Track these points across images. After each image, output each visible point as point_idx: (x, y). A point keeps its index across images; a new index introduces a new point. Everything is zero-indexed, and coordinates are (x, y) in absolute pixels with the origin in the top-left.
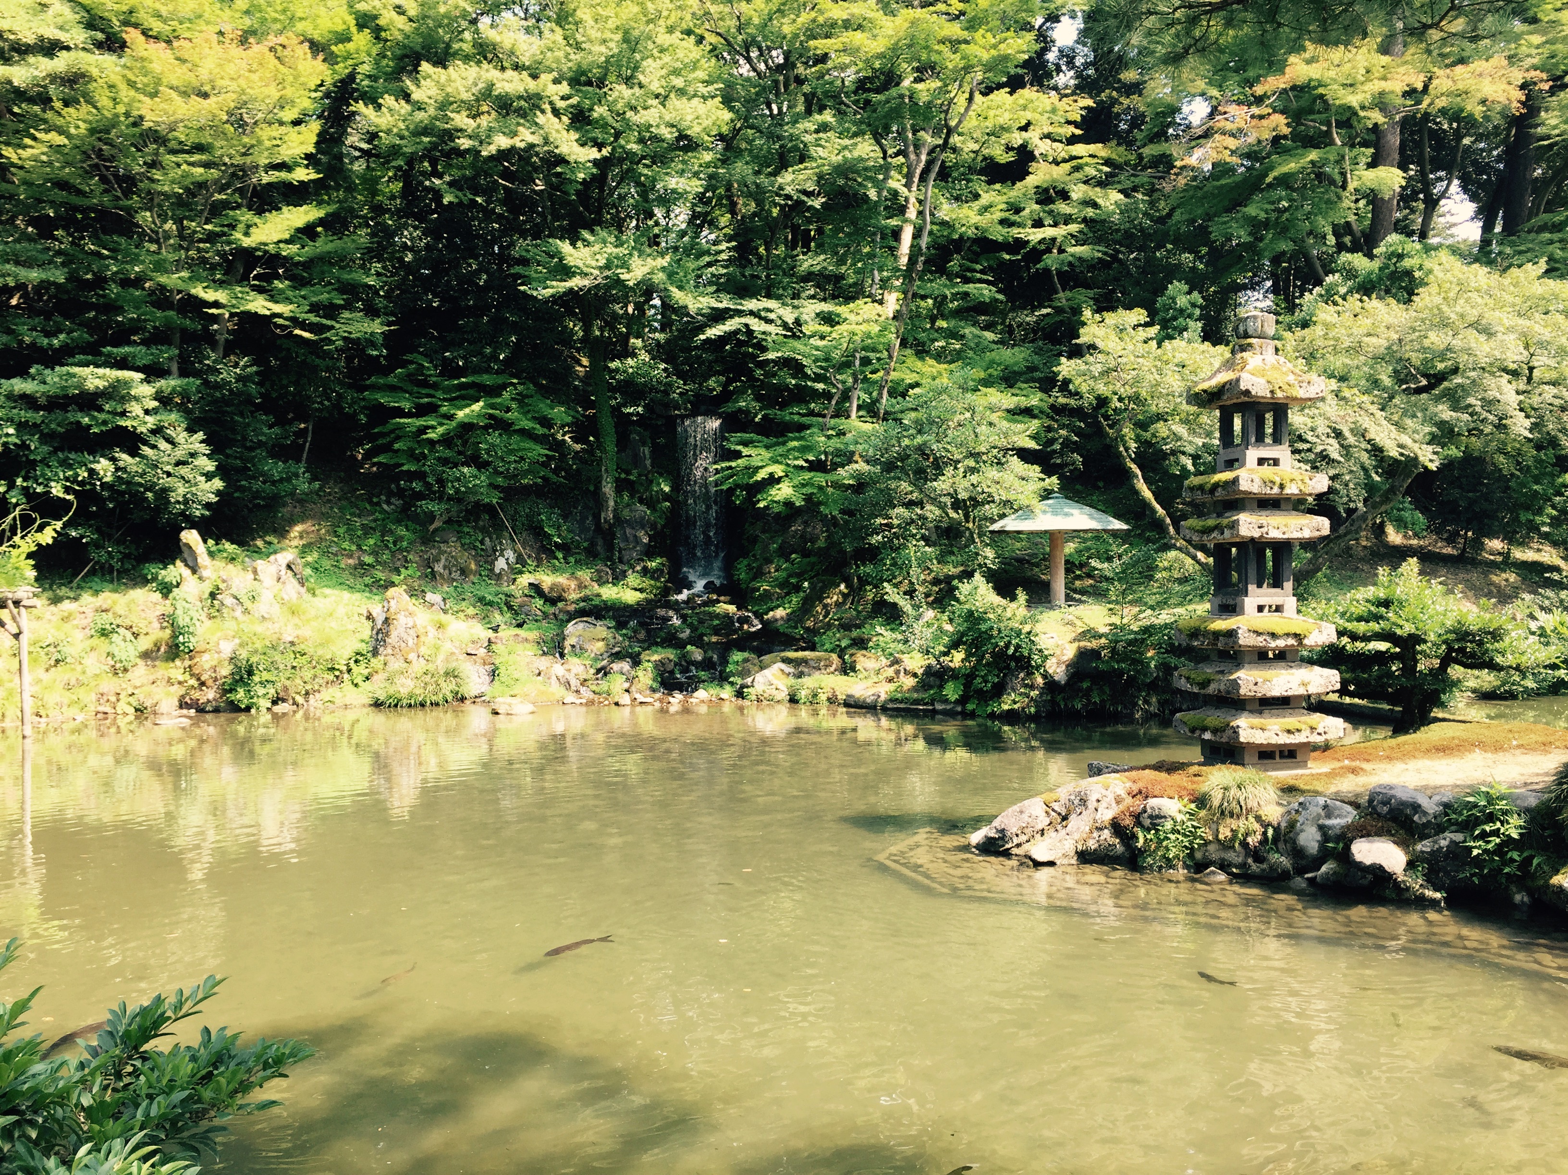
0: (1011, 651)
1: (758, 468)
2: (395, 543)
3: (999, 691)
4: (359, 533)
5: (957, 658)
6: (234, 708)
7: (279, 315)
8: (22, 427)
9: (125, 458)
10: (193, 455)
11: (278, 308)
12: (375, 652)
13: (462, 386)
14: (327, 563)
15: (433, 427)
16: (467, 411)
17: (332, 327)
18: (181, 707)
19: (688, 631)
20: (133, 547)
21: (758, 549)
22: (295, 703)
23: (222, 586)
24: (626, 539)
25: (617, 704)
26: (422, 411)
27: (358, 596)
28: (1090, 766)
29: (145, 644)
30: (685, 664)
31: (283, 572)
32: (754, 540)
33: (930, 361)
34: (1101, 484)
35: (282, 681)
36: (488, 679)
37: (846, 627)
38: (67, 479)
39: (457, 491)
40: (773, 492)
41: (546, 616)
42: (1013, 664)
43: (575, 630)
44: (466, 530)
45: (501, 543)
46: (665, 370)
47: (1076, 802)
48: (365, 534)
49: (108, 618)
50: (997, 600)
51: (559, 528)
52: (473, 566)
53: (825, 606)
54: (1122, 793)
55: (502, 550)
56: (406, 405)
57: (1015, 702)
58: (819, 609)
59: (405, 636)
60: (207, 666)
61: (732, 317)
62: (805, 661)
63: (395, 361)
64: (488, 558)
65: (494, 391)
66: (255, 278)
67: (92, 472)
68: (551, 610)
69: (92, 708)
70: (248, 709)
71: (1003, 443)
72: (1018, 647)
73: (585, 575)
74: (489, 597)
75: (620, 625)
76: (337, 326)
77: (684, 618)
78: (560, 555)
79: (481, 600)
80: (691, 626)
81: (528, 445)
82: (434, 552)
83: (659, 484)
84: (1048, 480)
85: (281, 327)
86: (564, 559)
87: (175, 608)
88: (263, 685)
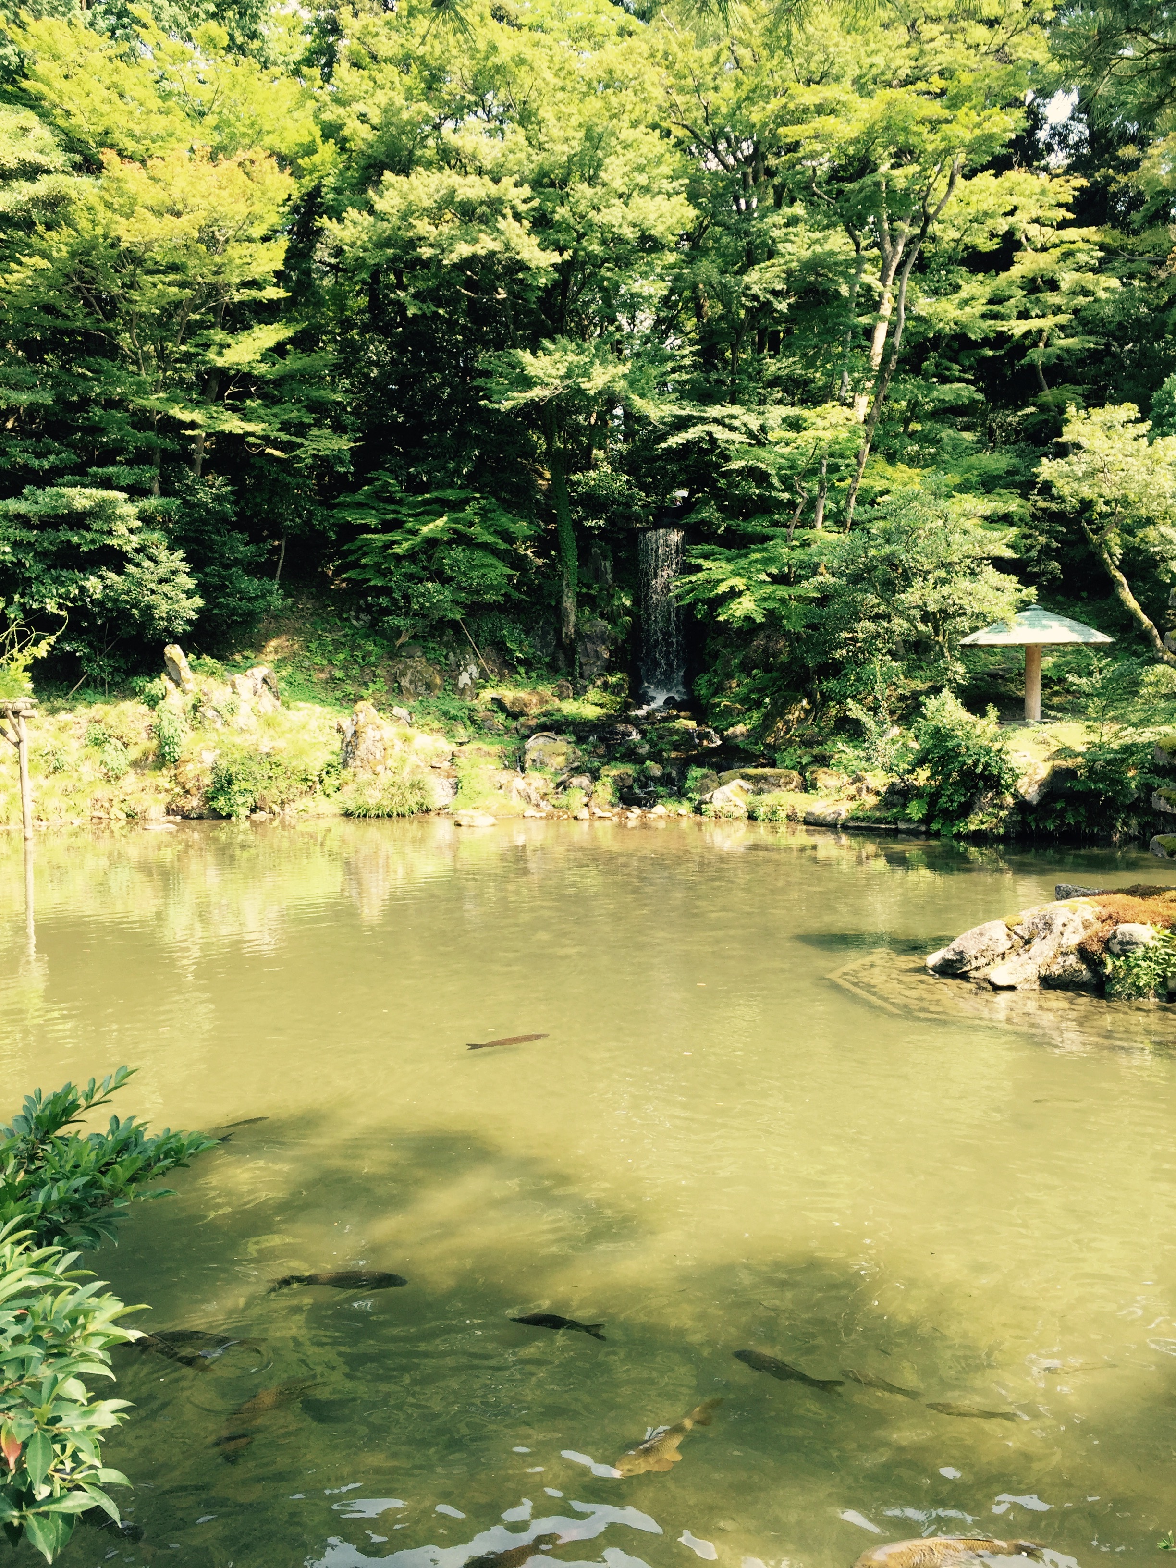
0: (979, 770)
1: (719, 581)
2: (363, 659)
3: (966, 810)
4: (330, 648)
5: (922, 776)
6: (216, 815)
7: (252, 434)
8: (16, 545)
9: (112, 577)
10: (174, 573)
11: (250, 427)
12: (345, 764)
13: (426, 502)
14: (300, 678)
15: (399, 543)
16: (431, 526)
17: (302, 445)
18: (168, 814)
19: (647, 747)
20: (122, 661)
21: (719, 665)
22: (272, 812)
23: (203, 699)
24: (587, 655)
25: (576, 818)
26: (388, 527)
27: (328, 709)
28: (1058, 889)
29: (134, 753)
30: (644, 780)
31: (259, 686)
32: (716, 655)
33: (903, 467)
34: (1084, 594)
35: (259, 790)
36: (451, 791)
37: (808, 744)
38: (60, 596)
39: (422, 606)
40: (734, 605)
41: (507, 730)
42: (981, 784)
43: (536, 745)
44: (431, 645)
45: (464, 658)
46: (628, 482)
47: (1041, 926)
48: (336, 649)
49: (100, 728)
50: (965, 716)
51: (521, 643)
52: (438, 681)
53: (787, 722)
54: (1092, 918)
55: (466, 665)
56: (372, 522)
57: (982, 823)
58: (780, 725)
59: (373, 749)
61: (694, 425)
62: (764, 778)
63: (362, 478)
64: (452, 673)
65: (457, 506)
66: (229, 397)
67: (82, 589)
68: (514, 724)
69: (88, 813)
70: (229, 816)
71: (978, 552)
72: (987, 765)
73: (547, 690)
74: (453, 712)
75: (581, 740)
76: (306, 443)
77: (643, 733)
78: (522, 670)
79: (445, 714)
80: (650, 741)
81: (491, 560)
82: (401, 666)
83: (620, 598)
84: (1025, 591)
85: (254, 446)
86: (526, 673)
87: (162, 720)
88: (242, 793)
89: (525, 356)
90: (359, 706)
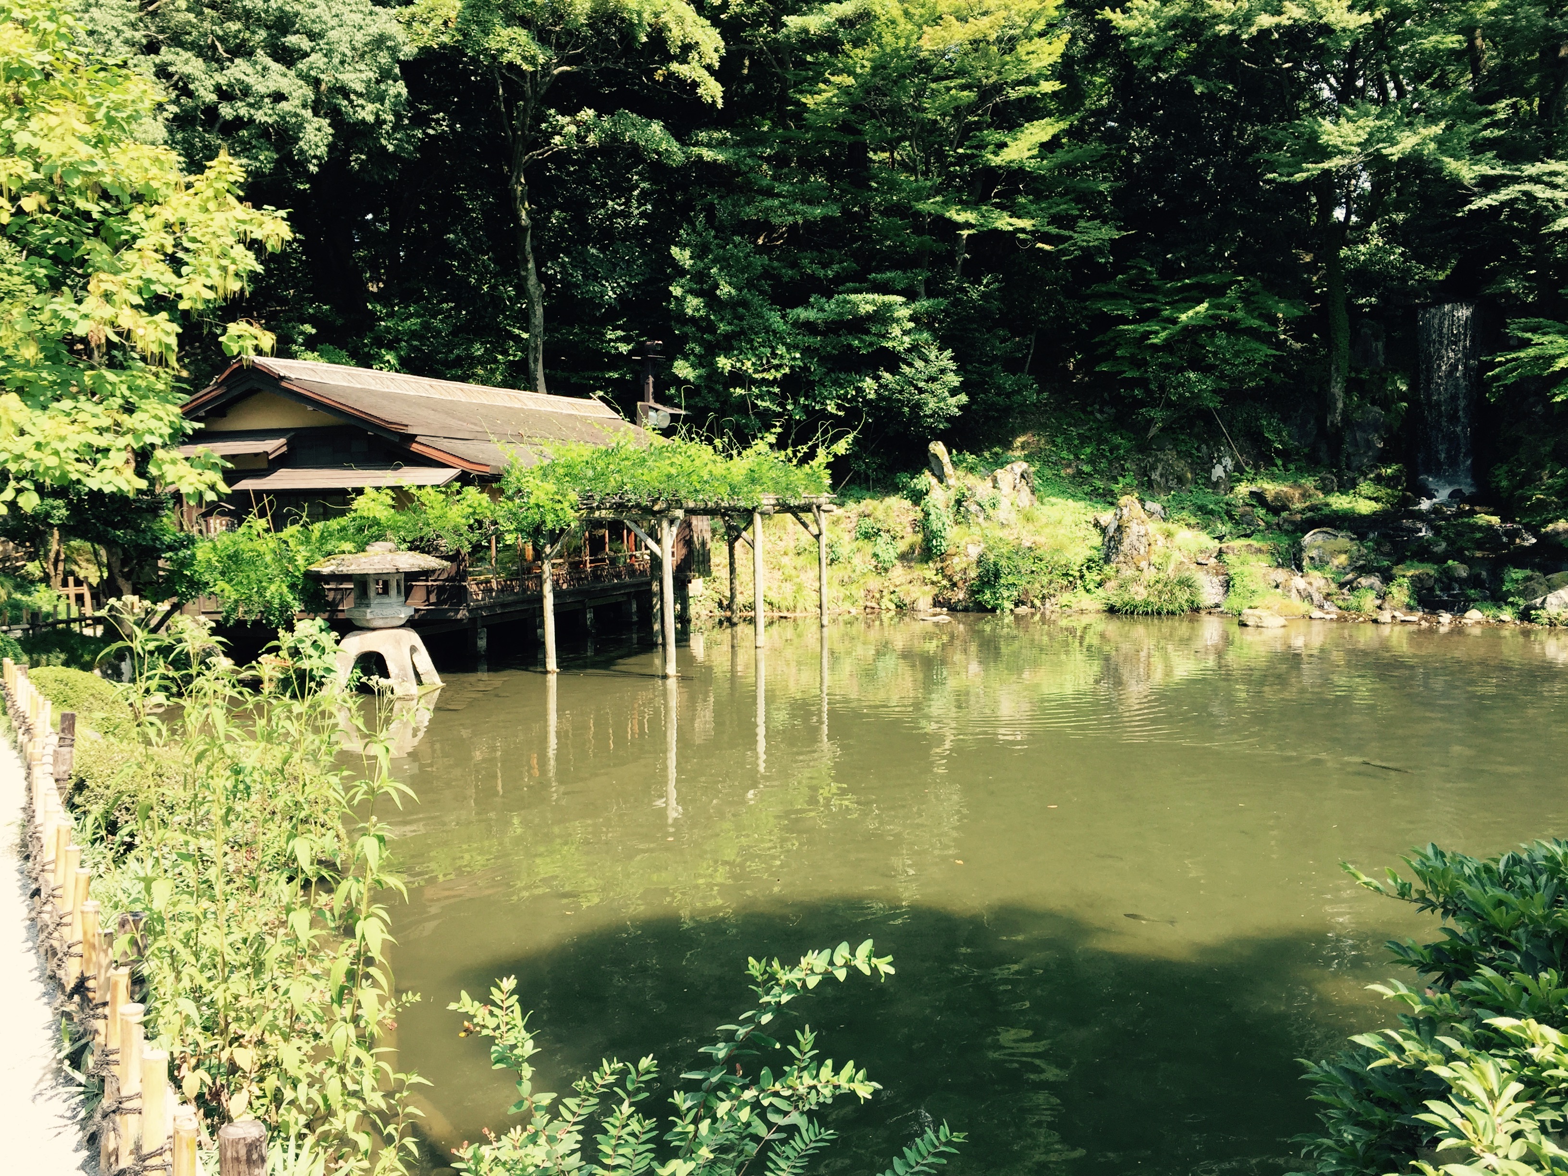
4: (1076, 442)
6: (981, 608)
7: (1023, 230)
8: (807, 352)
9: (887, 377)
10: (943, 371)
11: (1021, 223)
12: (1107, 560)
13: (1184, 288)
14: (1048, 473)
15: (1156, 333)
16: (1191, 313)
17: (1071, 238)
19: (1444, 545)
20: (886, 458)
21: (1522, 452)
22: (1033, 606)
23: (966, 494)
24: (1355, 444)
25: (1375, 621)
26: (1146, 316)
27: (1082, 504)
29: (902, 546)
30: (1448, 580)
31: (1018, 481)
32: (1517, 442)
35: (1023, 584)
36: (1221, 590)
38: (839, 397)
39: (1181, 397)
41: (1269, 526)
43: (1312, 540)
44: (1181, 437)
45: (1219, 450)
48: (1082, 443)
49: (869, 521)
51: (1279, 433)
52: (1189, 475)
55: (1220, 458)
56: (1130, 313)
59: (1137, 544)
61: (1506, 185)
63: (1119, 268)
64: (1204, 466)
65: (1215, 292)
66: (995, 197)
67: (859, 390)
68: (1275, 520)
69: (861, 603)
70: (993, 610)
73: (1309, 483)
74: (1209, 506)
75: (1362, 537)
76: (1076, 235)
77: (1437, 530)
78: (1279, 462)
79: (1201, 508)
80: (1446, 538)
81: (1255, 345)
82: (1151, 460)
83: (1394, 383)
85: (1024, 242)
86: (1284, 465)
87: (927, 514)
88: (1008, 587)
89: (1327, 124)
90: (1123, 500)
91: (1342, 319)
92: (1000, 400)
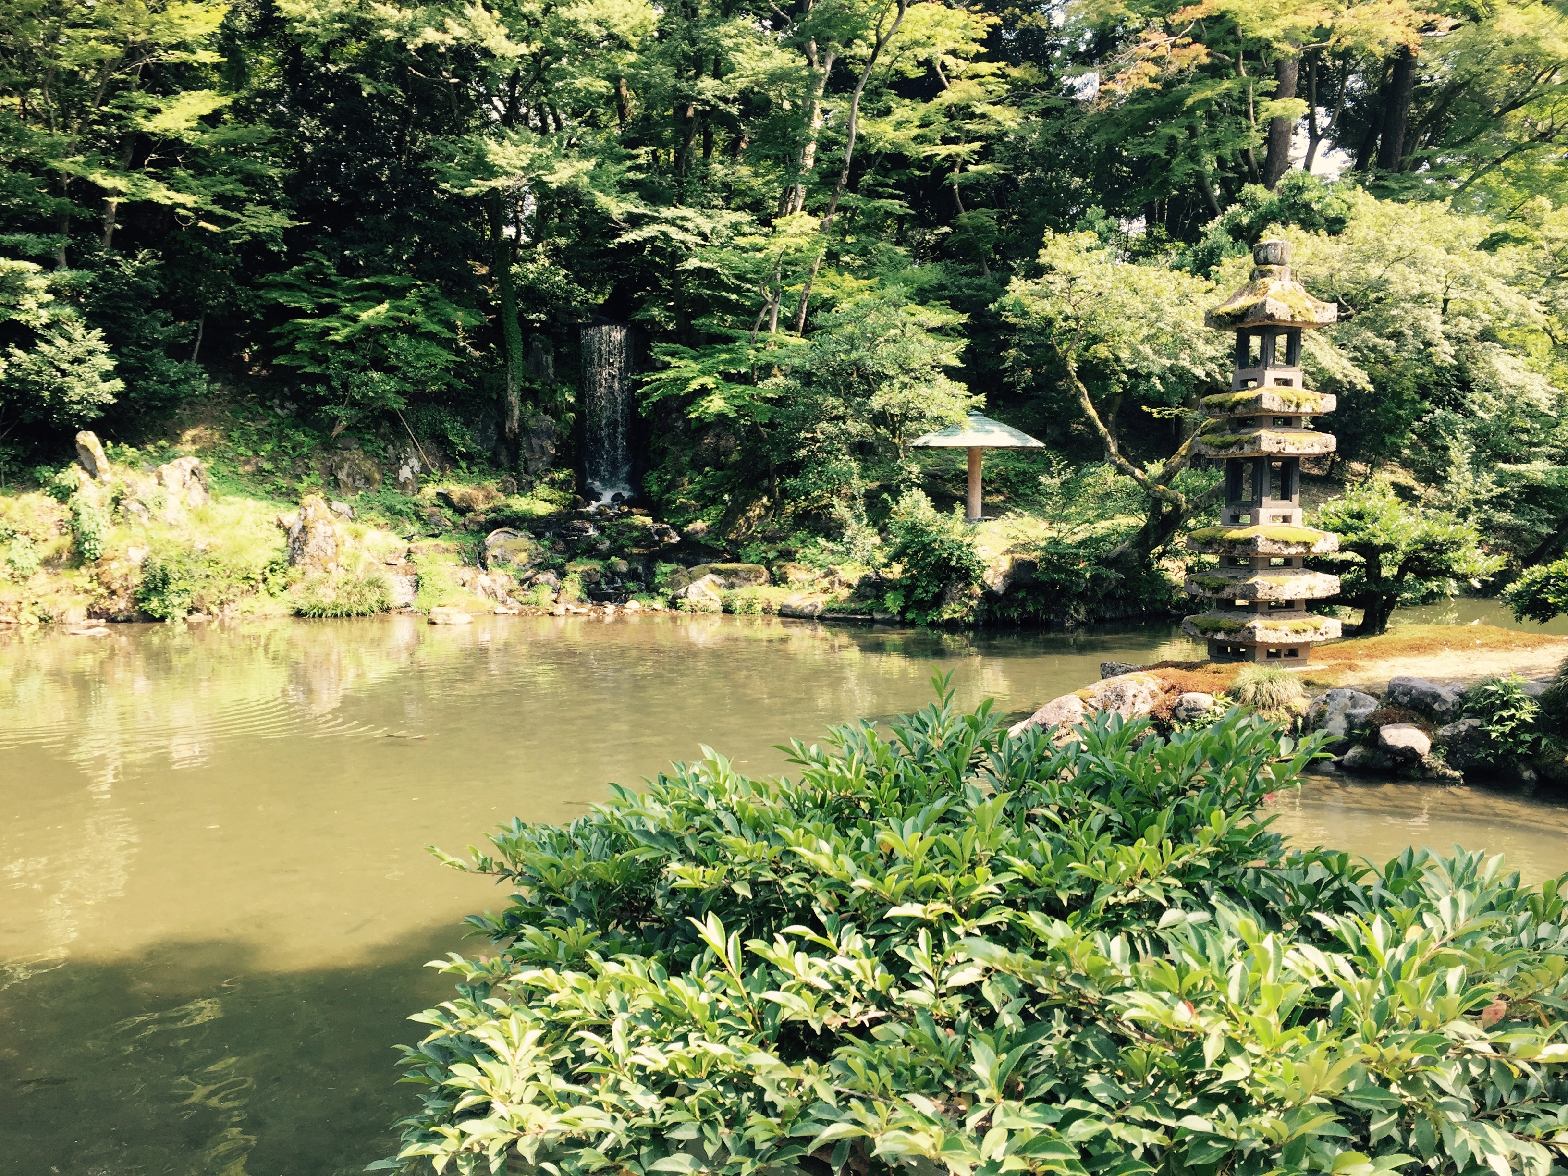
0: (953, 563)
1: (688, 380)
2: (294, 451)
3: (938, 601)
4: (255, 438)
5: (898, 569)
6: (148, 618)
7: (184, 206)
9: (19, 355)
10: (91, 353)
11: (180, 198)
12: (292, 562)
13: (364, 287)
14: (224, 470)
15: (337, 329)
16: (371, 312)
17: (238, 221)
18: (89, 617)
19: (608, 543)
20: (21, 449)
21: (668, 461)
22: (209, 613)
23: (125, 491)
24: (532, 450)
25: (551, 614)
26: (325, 311)
27: (264, 503)
28: (1103, 666)
29: (46, 550)
30: (612, 575)
31: (188, 477)
32: (664, 452)
33: (850, 278)
35: (196, 589)
36: (411, 590)
37: (770, 539)
39: (365, 396)
40: (704, 403)
41: (455, 525)
42: (954, 576)
43: (495, 539)
44: (367, 437)
45: (405, 451)
46: (566, 276)
47: (1113, 697)
48: (261, 439)
50: (935, 513)
51: (462, 437)
52: (377, 475)
53: (748, 519)
54: (1156, 688)
55: (407, 459)
56: (308, 306)
57: (955, 612)
58: (741, 521)
59: (324, 545)
60: (117, 574)
61: (647, 224)
62: (735, 573)
63: (294, 258)
64: (392, 467)
65: (397, 293)
66: (149, 165)
68: (461, 520)
70: (162, 619)
71: (932, 360)
72: (959, 558)
73: (491, 485)
74: (397, 507)
75: (539, 536)
76: (244, 219)
77: (601, 529)
78: (464, 465)
79: (390, 509)
80: (610, 537)
81: (435, 349)
82: (337, 459)
83: (563, 394)
84: (975, 398)
85: (186, 219)
86: (468, 468)
87: (77, 514)
88: (178, 594)
89: (492, 145)
90: (307, 500)
91: (514, 330)
92: (165, 388)
